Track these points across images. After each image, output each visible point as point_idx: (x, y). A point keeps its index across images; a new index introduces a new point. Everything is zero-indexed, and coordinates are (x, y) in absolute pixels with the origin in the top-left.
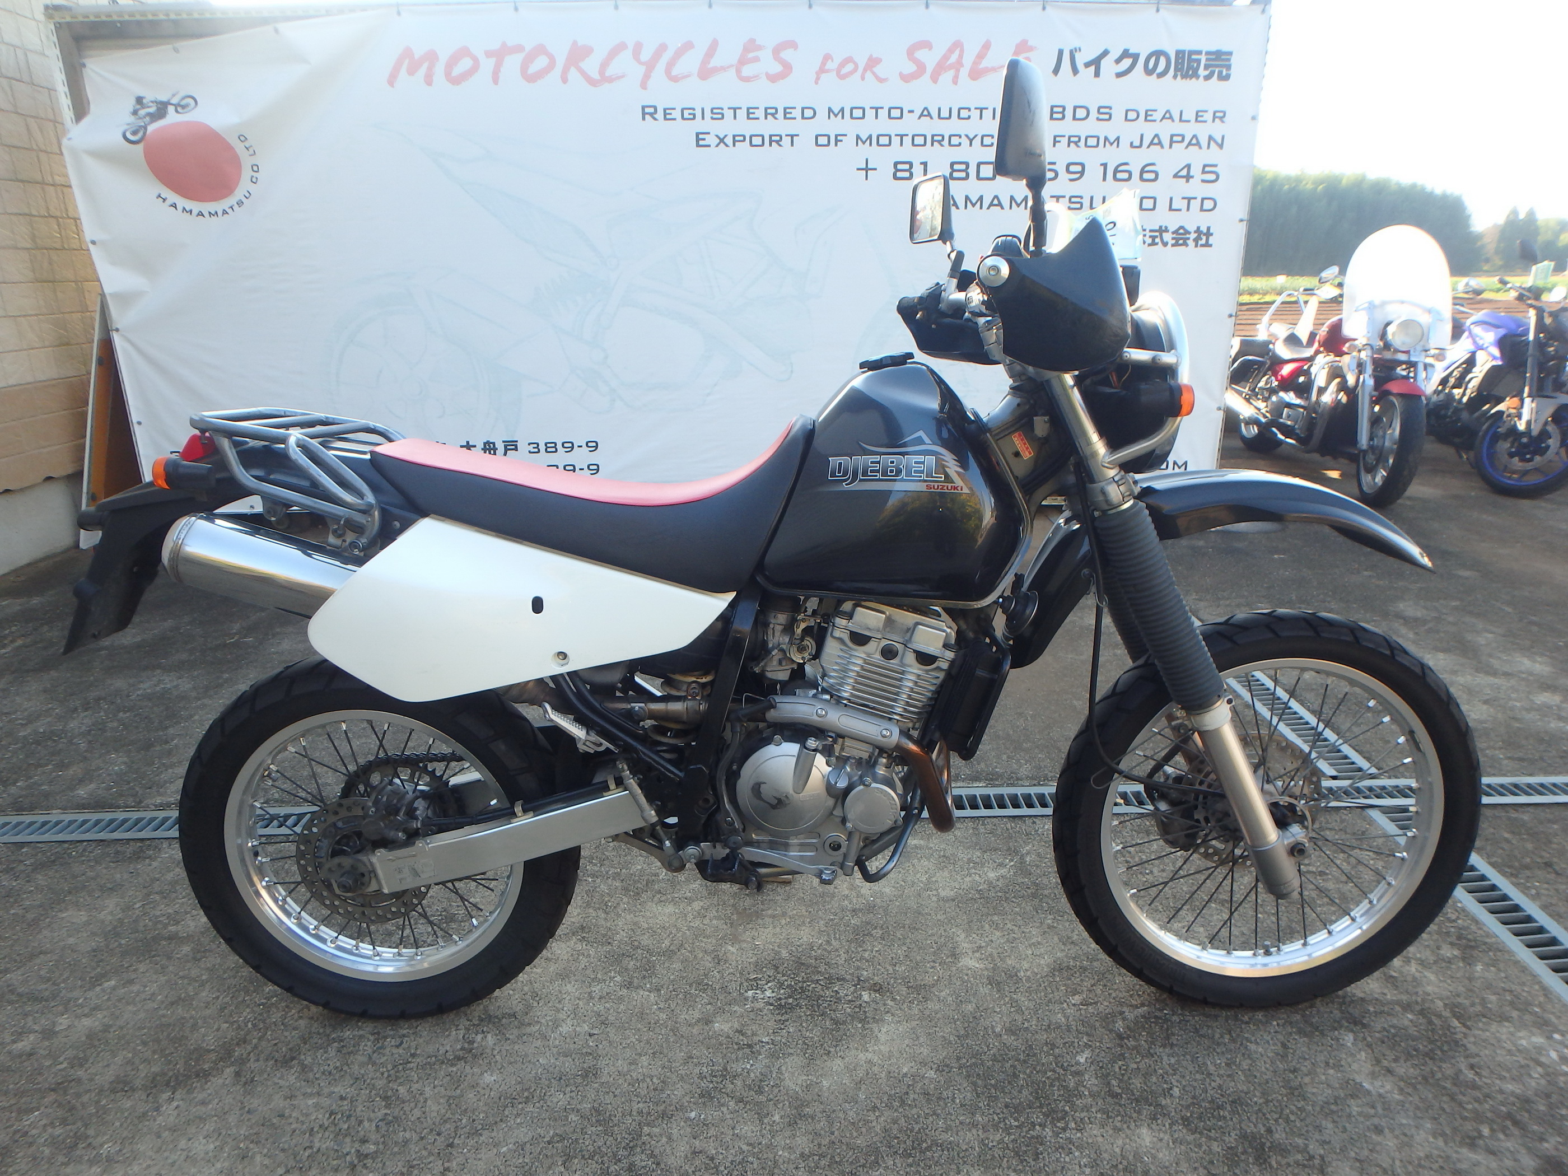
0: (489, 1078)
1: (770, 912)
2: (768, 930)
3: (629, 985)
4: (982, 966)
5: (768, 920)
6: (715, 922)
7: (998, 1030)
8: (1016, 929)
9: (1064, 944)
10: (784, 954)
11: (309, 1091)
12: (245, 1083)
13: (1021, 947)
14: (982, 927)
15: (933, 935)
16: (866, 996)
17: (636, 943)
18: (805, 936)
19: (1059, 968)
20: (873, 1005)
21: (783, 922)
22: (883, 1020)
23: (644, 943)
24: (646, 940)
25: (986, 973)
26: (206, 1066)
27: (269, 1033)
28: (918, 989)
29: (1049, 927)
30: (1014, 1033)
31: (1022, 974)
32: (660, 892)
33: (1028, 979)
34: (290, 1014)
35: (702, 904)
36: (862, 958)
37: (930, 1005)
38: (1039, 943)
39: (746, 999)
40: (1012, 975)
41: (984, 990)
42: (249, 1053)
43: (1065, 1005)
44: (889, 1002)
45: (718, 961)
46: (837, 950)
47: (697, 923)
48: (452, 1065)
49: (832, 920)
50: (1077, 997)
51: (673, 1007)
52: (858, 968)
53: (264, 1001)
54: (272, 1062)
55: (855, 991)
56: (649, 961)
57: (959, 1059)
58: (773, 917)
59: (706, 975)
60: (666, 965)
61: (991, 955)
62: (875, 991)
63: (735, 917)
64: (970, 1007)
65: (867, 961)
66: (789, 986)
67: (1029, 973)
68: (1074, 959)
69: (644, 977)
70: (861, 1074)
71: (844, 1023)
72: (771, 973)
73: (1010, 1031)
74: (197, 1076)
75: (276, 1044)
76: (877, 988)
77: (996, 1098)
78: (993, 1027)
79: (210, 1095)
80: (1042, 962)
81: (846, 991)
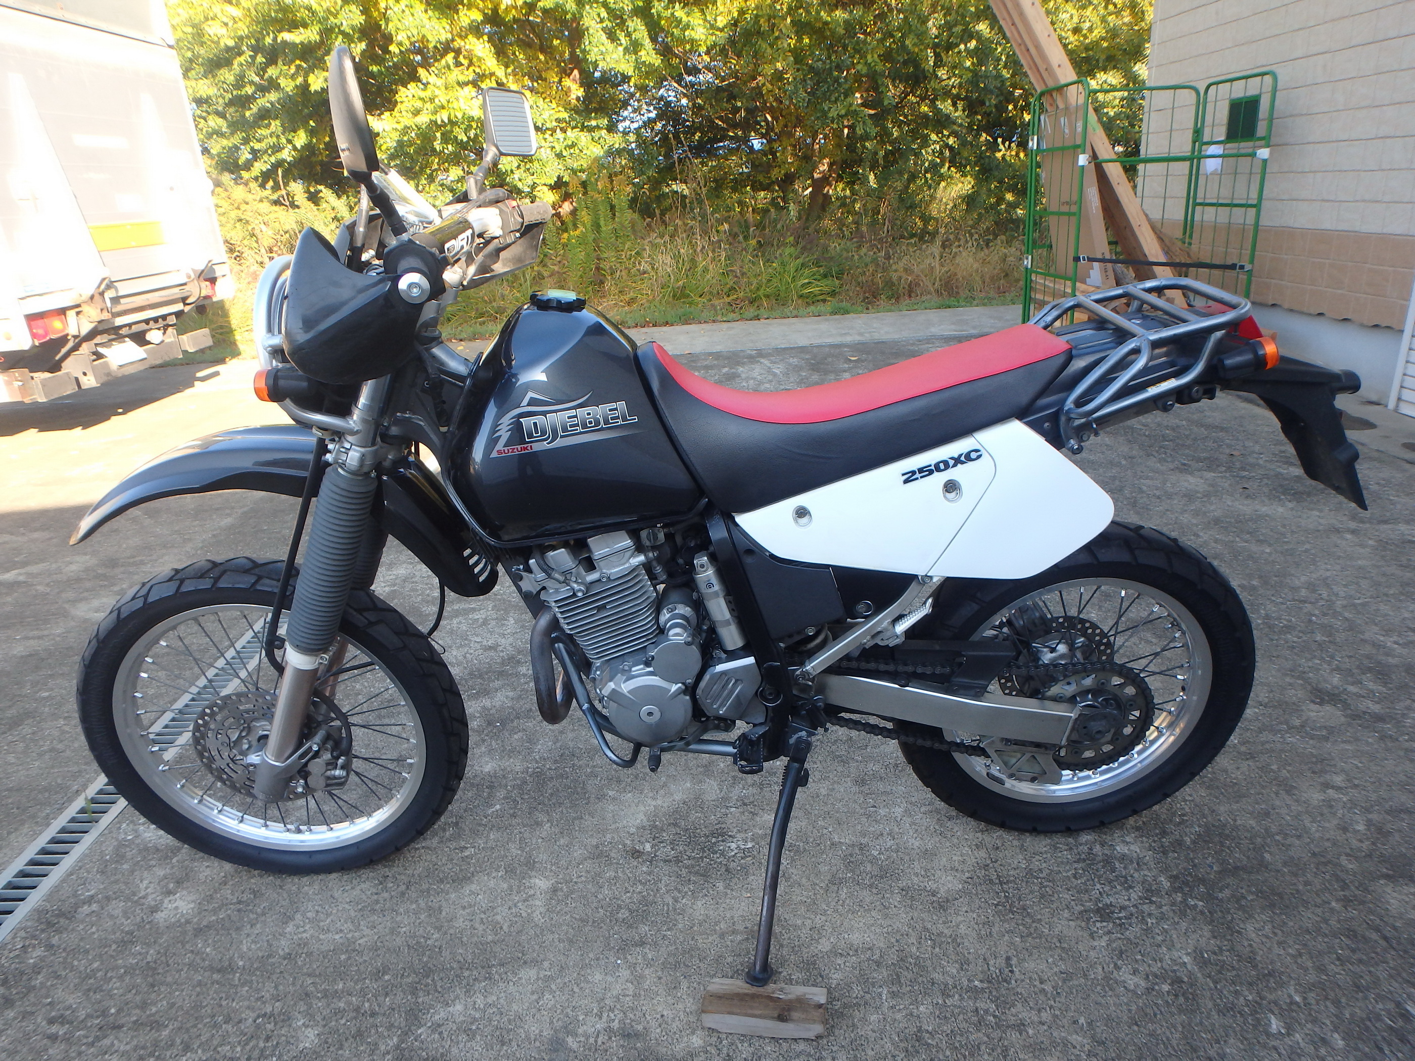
1: (739, 938)
2: (740, 913)
3: (862, 847)
4: (533, 880)
5: (740, 927)
6: (799, 922)
7: (547, 825)
8: (477, 925)
9: (440, 907)
10: (720, 886)
13: (484, 903)
14: (511, 926)
16: (648, 847)
17: (874, 891)
18: (700, 908)
19: (464, 880)
20: (643, 839)
21: (723, 925)
22: (638, 828)
23: (866, 893)
24: (866, 896)
25: (533, 873)
28: (599, 856)
29: (439, 928)
30: (537, 823)
31: (500, 874)
32: (878, 964)
33: (498, 869)
35: (820, 947)
36: (644, 884)
37: (595, 842)
38: (464, 908)
39: (753, 840)
40: (510, 872)
41: (543, 857)
44: (628, 842)
46: (668, 891)
47: (819, 920)
49: (669, 930)
51: (815, 831)
52: (649, 874)
55: (656, 851)
56: (853, 871)
57: (588, 803)
58: (734, 932)
59: (793, 860)
60: (834, 868)
61: (519, 892)
62: (638, 851)
64: (562, 841)
65: (640, 881)
66: (715, 852)
67: (494, 874)
68: (442, 891)
69: (851, 855)
70: (662, 792)
71: (670, 825)
72: (732, 865)
73: (539, 823)
76: (636, 854)
78: (551, 826)
80: (474, 887)
81: (664, 851)
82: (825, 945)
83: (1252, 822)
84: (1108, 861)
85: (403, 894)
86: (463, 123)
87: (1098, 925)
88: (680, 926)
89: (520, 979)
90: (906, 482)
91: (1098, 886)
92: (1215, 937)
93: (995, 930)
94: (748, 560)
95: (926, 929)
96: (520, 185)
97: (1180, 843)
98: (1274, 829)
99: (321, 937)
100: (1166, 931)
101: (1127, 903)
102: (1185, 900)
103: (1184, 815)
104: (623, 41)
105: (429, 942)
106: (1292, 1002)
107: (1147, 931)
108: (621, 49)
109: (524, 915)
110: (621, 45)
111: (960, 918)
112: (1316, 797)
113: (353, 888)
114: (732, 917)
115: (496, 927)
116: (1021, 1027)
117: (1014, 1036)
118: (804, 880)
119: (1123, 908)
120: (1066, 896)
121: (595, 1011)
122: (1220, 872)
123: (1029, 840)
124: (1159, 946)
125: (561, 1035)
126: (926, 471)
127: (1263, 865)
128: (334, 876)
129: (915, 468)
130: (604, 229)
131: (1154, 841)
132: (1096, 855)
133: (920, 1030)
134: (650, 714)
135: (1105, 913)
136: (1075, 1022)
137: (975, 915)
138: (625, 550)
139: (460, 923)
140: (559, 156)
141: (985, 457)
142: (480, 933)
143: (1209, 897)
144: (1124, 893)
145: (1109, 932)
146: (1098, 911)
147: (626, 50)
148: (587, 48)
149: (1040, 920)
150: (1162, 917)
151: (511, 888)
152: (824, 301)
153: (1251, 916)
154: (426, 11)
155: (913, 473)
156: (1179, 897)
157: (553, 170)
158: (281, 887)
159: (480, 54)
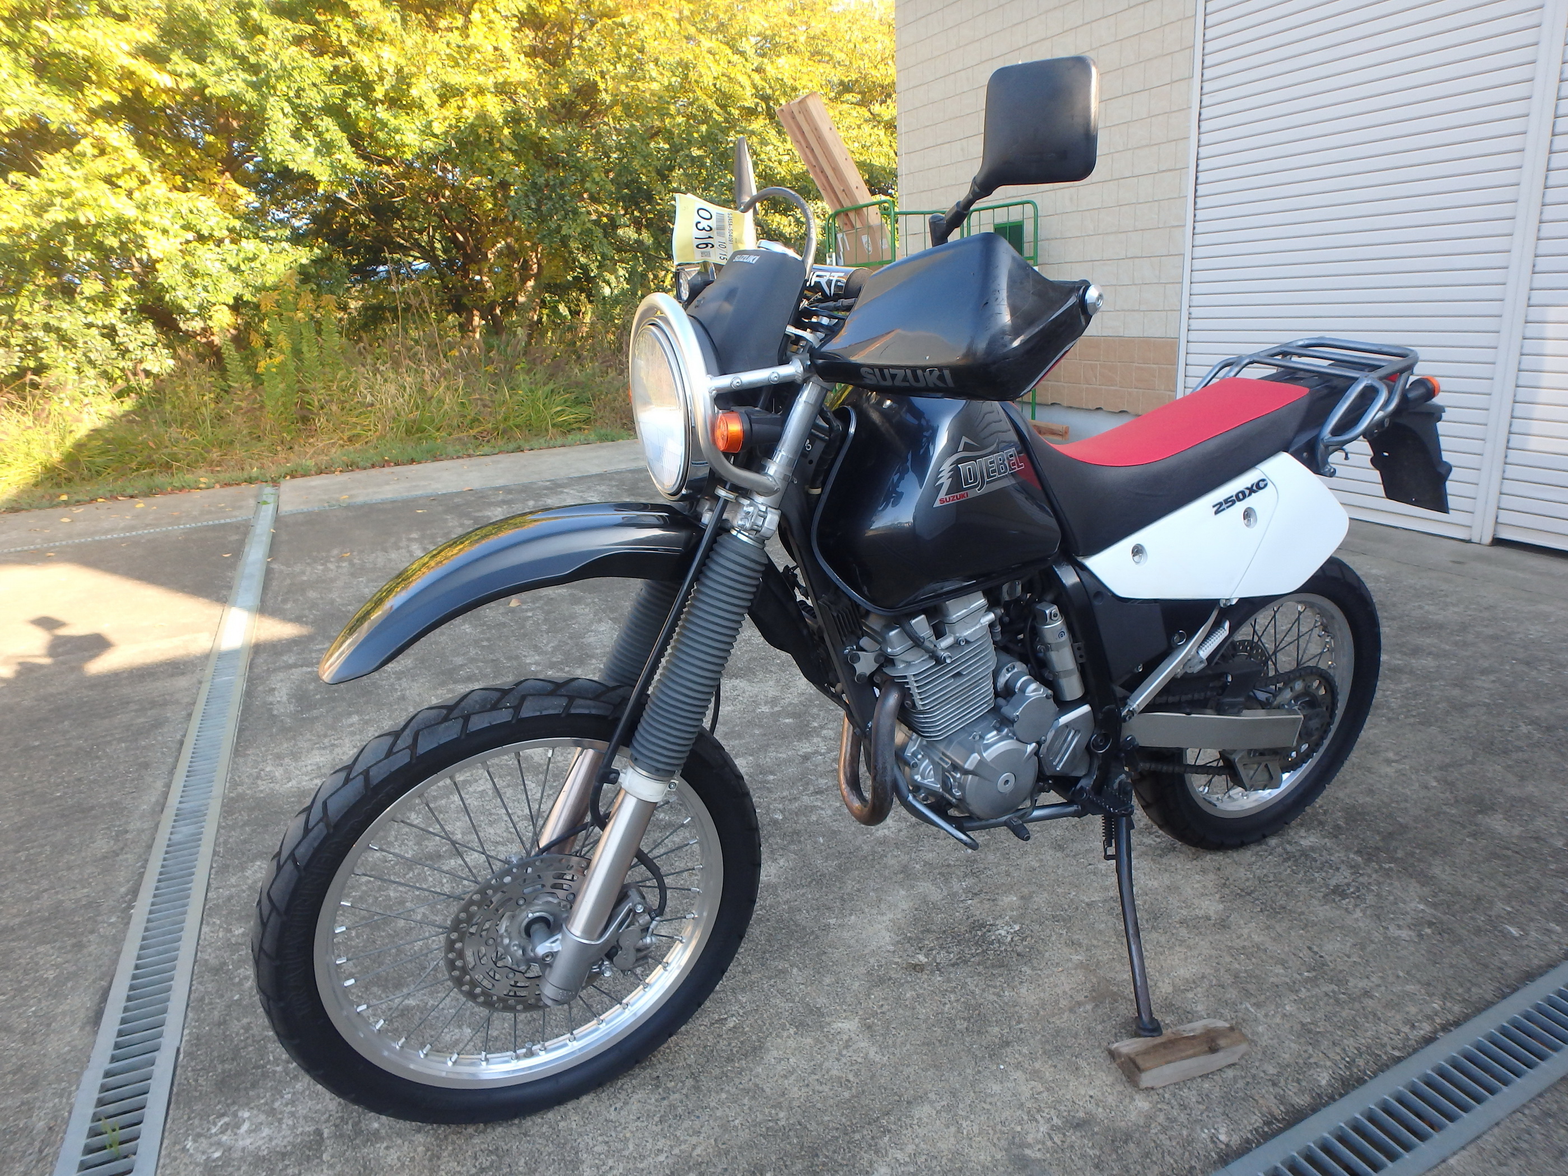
4: (835, 1026)
7: (795, 970)
8: (818, 1088)
9: (757, 1085)
10: (1026, 970)
13: (803, 1064)
14: (856, 1075)
15: (903, 1044)
16: (922, 958)
18: (1027, 995)
19: (755, 1051)
20: (910, 953)
21: (1063, 1002)
22: (894, 944)
25: (828, 1019)
28: (881, 981)
29: (778, 1106)
30: (781, 971)
31: (792, 1031)
32: (1222, 986)
33: (783, 1028)
36: (953, 991)
37: (863, 970)
38: (785, 1077)
39: (1015, 922)
40: (801, 1026)
41: (821, 1001)
43: (741, 1012)
44: (897, 960)
45: (1073, 944)
46: (984, 990)
49: (1019, 1023)
50: (732, 1025)
52: (949, 981)
55: (935, 959)
57: (817, 937)
58: (1079, 1004)
61: (831, 1042)
62: (917, 965)
63: (1115, 989)
64: (827, 980)
66: (992, 943)
67: (785, 1034)
68: (742, 1070)
70: (883, 906)
71: (922, 932)
72: (1019, 949)
73: (783, 971)
76: (917, 968)
77: (777, 922)
78: (800, 970)
80: (775, 1053)
81: (942, 957)
83: (1368, 799)
84: (1304, 853)
85: (697, 1088)
86: (108, 225)
88: (1026, 1016)
89: (920, 1119)
90: (1217, 512)
92: (1423, 885)
93: (1279, 930)
94: (1097, 603)
95: (1229, 947)
96: (186, 304)
97: (1337, 827)
98: (1386, 800)
99: (641, 1166)
100: (1389, 892)
101: (1347, 880)
102: (1381, 867)
104: (312, 141)
105: (781, 1123)
106: (1509, 913)
107: (1378, 895)
108: (311, 149)
109: (859, 1060)
110: (309, 145)
111: (1246, 930)
112: (1389, 770)
113: (626, 1103)
114: (1064, 992)
115: (843, 1083)
116: (1367, 994)
117: (1369, 1003)
118: (1095, 942)
119: (1348, 885)
120: (1302, 889)
121: (1026, 1118)
122: (1383, 840)
123: (1235, 855)
124: (1396, 903)
125: (1015, 1151)
126: (1230, 502)
127: (1404, 828)
128: (585, 1099)
129: (1221, 500)
130: (307, 355)
131: (1322, 831)
133: (1303, 1025)
134: (1007, 782)
135: (1339, 892)
136: (1398, 977)
137: (1254, 924)
138: (979, 609)
139: (795, 1092)
140: (235, 270)
141: (1270, 484)
142: (831, 1094)
143: (1393, 859)
144: (1337, 874)
145: (1356, 906)
146: (1334, 892)
147: (318, 152)
148: (269, 146)
149: (1303, 912)
150: (1379, 883)
151: (817, 1041)
152: (580, 429)
153: (1430, 864)
154: (37, 84)
155: (1221, 504)
156: (1375, 865)
157: (231, 287)
158: (525, 1135)
159: (115, 144)
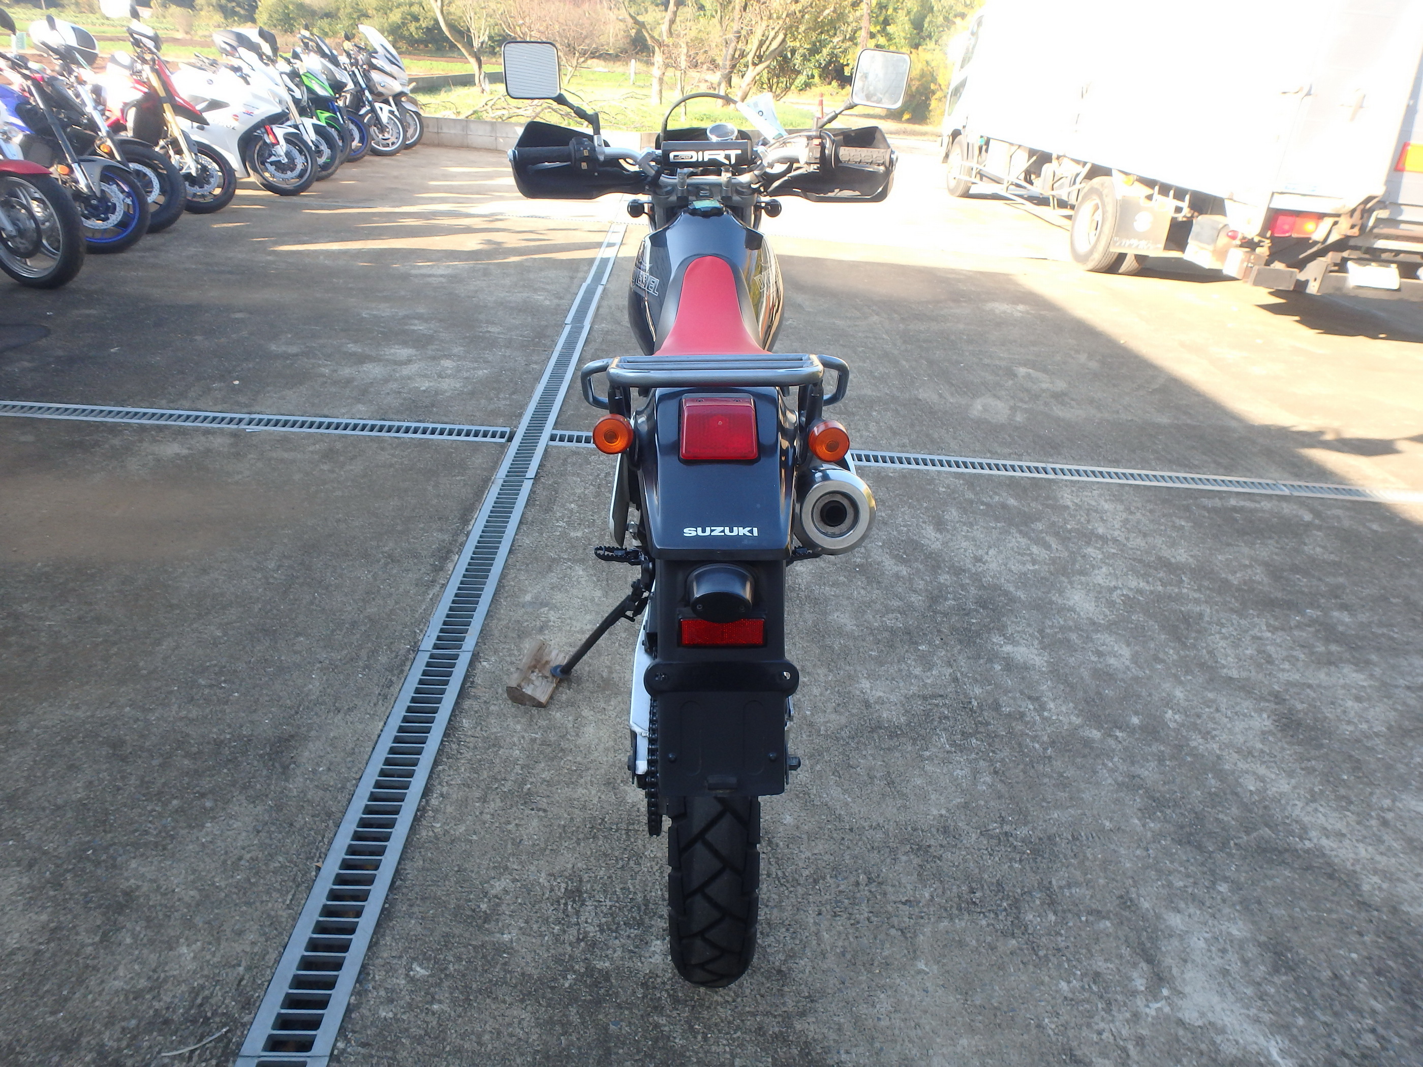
0: (788, 819)
1: (604, 675)
5: (614, 677)
11: (814, 942)
12: (812, 1001)
26: (795, 1051)
27: (747, 1009)
34: (720, 999)
42: (775, 1017)
48: (777, 845)
53: (700, 1037)
54: (786, 989)
74: (808, 1054)
75: (762, 996)
79: (829, 1028)
82: (586, 712)
87: (563, 885)
91: (609, 903)
92: (523, 974)
93: (577, 811)
95: (588, 769)
101: (583, 918)
103: (705, 1038)
111: (594, 792)
119: (577, 913)
120: (602, 873)
122: (606, 1029)
124: (527, 922)
125: (551, 606)
131: (664, 983)
132: (651, 918)
135: (576, 894)
137: (595, 802)
143: (572, 997)
144: (596, 922)
149: (579, 844)
150: (557, 939)
153: (538, 1025)
156: (580, 967)
